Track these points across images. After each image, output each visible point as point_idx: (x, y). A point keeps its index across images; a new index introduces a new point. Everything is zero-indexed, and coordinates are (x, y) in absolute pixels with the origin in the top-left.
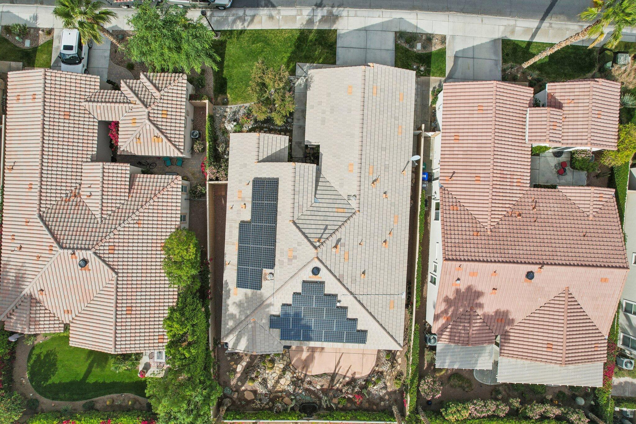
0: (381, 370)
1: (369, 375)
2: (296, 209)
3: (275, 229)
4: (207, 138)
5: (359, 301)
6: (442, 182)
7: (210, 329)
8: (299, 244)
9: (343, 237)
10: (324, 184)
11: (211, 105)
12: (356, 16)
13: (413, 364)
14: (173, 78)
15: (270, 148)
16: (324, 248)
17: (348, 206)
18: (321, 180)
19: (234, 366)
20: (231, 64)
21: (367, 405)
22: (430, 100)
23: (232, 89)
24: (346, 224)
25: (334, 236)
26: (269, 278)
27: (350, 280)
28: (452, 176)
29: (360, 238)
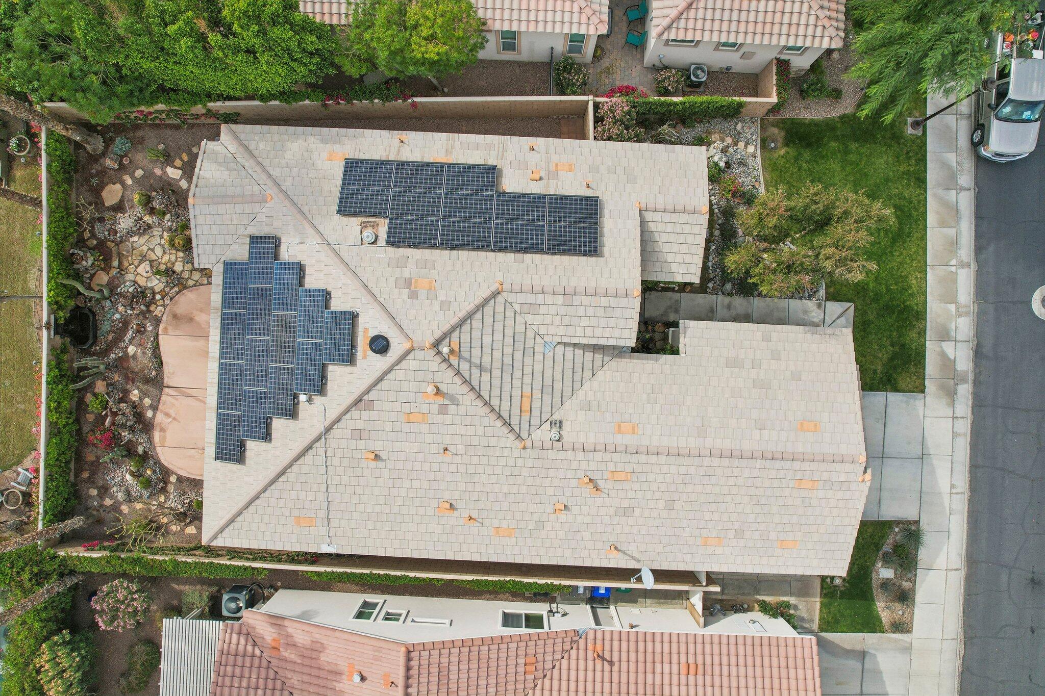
0: (171, 488)
1: (158, 462)
2: (530, 299)
3: (483, 246)
4: (692, 98)
5: (310, 447)
6: (591, 636)
7: (256, 103)
8: (445, 305)
9: (462, 410)
10: (588, 365)
11: (764, 110)
12: (955, 435)
13: (177, 564)
14: (834, 15)
15: (672, 238)
16: (435, 364)
17: (535, 422)
18: (598, 357)
19: (178, 163)
20: (852, 157)
21: (90, 457)
22: (768, 599)
23: (796, 159)
24: (493, 416)
25: (465, 389)
26: (365, 234)
27: (361, 425)
28: (603, 659)
29: (461, 450)
